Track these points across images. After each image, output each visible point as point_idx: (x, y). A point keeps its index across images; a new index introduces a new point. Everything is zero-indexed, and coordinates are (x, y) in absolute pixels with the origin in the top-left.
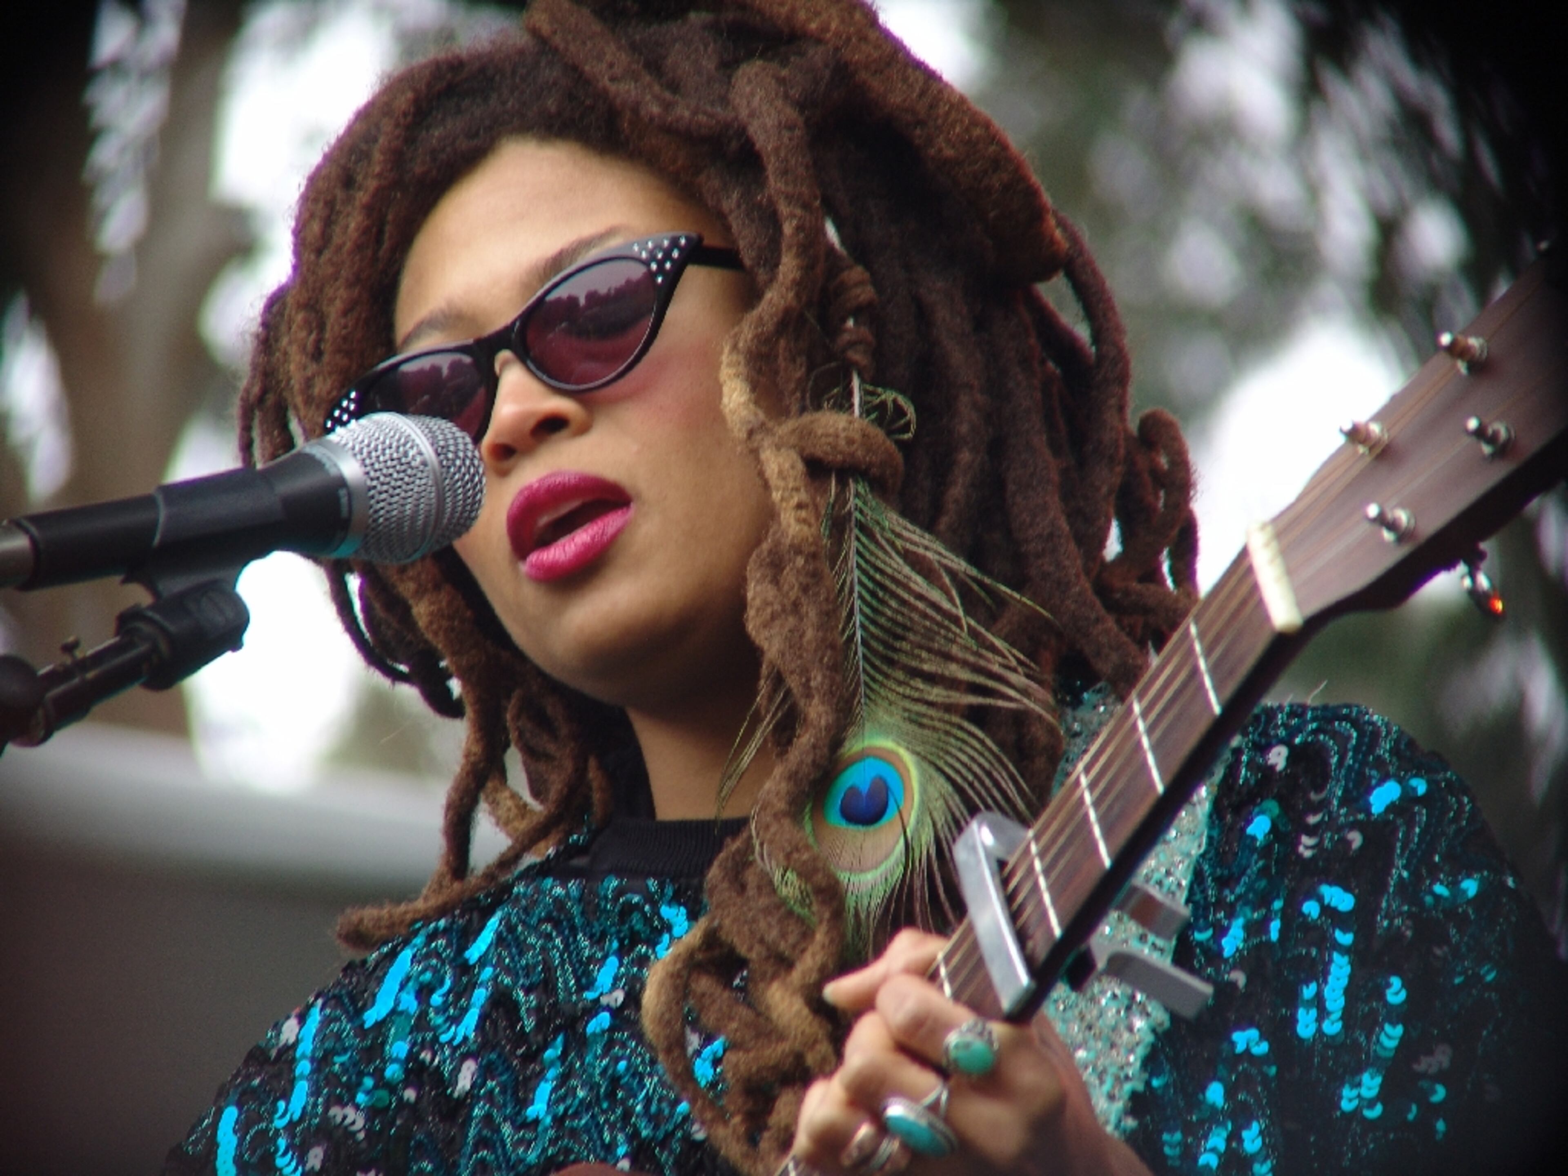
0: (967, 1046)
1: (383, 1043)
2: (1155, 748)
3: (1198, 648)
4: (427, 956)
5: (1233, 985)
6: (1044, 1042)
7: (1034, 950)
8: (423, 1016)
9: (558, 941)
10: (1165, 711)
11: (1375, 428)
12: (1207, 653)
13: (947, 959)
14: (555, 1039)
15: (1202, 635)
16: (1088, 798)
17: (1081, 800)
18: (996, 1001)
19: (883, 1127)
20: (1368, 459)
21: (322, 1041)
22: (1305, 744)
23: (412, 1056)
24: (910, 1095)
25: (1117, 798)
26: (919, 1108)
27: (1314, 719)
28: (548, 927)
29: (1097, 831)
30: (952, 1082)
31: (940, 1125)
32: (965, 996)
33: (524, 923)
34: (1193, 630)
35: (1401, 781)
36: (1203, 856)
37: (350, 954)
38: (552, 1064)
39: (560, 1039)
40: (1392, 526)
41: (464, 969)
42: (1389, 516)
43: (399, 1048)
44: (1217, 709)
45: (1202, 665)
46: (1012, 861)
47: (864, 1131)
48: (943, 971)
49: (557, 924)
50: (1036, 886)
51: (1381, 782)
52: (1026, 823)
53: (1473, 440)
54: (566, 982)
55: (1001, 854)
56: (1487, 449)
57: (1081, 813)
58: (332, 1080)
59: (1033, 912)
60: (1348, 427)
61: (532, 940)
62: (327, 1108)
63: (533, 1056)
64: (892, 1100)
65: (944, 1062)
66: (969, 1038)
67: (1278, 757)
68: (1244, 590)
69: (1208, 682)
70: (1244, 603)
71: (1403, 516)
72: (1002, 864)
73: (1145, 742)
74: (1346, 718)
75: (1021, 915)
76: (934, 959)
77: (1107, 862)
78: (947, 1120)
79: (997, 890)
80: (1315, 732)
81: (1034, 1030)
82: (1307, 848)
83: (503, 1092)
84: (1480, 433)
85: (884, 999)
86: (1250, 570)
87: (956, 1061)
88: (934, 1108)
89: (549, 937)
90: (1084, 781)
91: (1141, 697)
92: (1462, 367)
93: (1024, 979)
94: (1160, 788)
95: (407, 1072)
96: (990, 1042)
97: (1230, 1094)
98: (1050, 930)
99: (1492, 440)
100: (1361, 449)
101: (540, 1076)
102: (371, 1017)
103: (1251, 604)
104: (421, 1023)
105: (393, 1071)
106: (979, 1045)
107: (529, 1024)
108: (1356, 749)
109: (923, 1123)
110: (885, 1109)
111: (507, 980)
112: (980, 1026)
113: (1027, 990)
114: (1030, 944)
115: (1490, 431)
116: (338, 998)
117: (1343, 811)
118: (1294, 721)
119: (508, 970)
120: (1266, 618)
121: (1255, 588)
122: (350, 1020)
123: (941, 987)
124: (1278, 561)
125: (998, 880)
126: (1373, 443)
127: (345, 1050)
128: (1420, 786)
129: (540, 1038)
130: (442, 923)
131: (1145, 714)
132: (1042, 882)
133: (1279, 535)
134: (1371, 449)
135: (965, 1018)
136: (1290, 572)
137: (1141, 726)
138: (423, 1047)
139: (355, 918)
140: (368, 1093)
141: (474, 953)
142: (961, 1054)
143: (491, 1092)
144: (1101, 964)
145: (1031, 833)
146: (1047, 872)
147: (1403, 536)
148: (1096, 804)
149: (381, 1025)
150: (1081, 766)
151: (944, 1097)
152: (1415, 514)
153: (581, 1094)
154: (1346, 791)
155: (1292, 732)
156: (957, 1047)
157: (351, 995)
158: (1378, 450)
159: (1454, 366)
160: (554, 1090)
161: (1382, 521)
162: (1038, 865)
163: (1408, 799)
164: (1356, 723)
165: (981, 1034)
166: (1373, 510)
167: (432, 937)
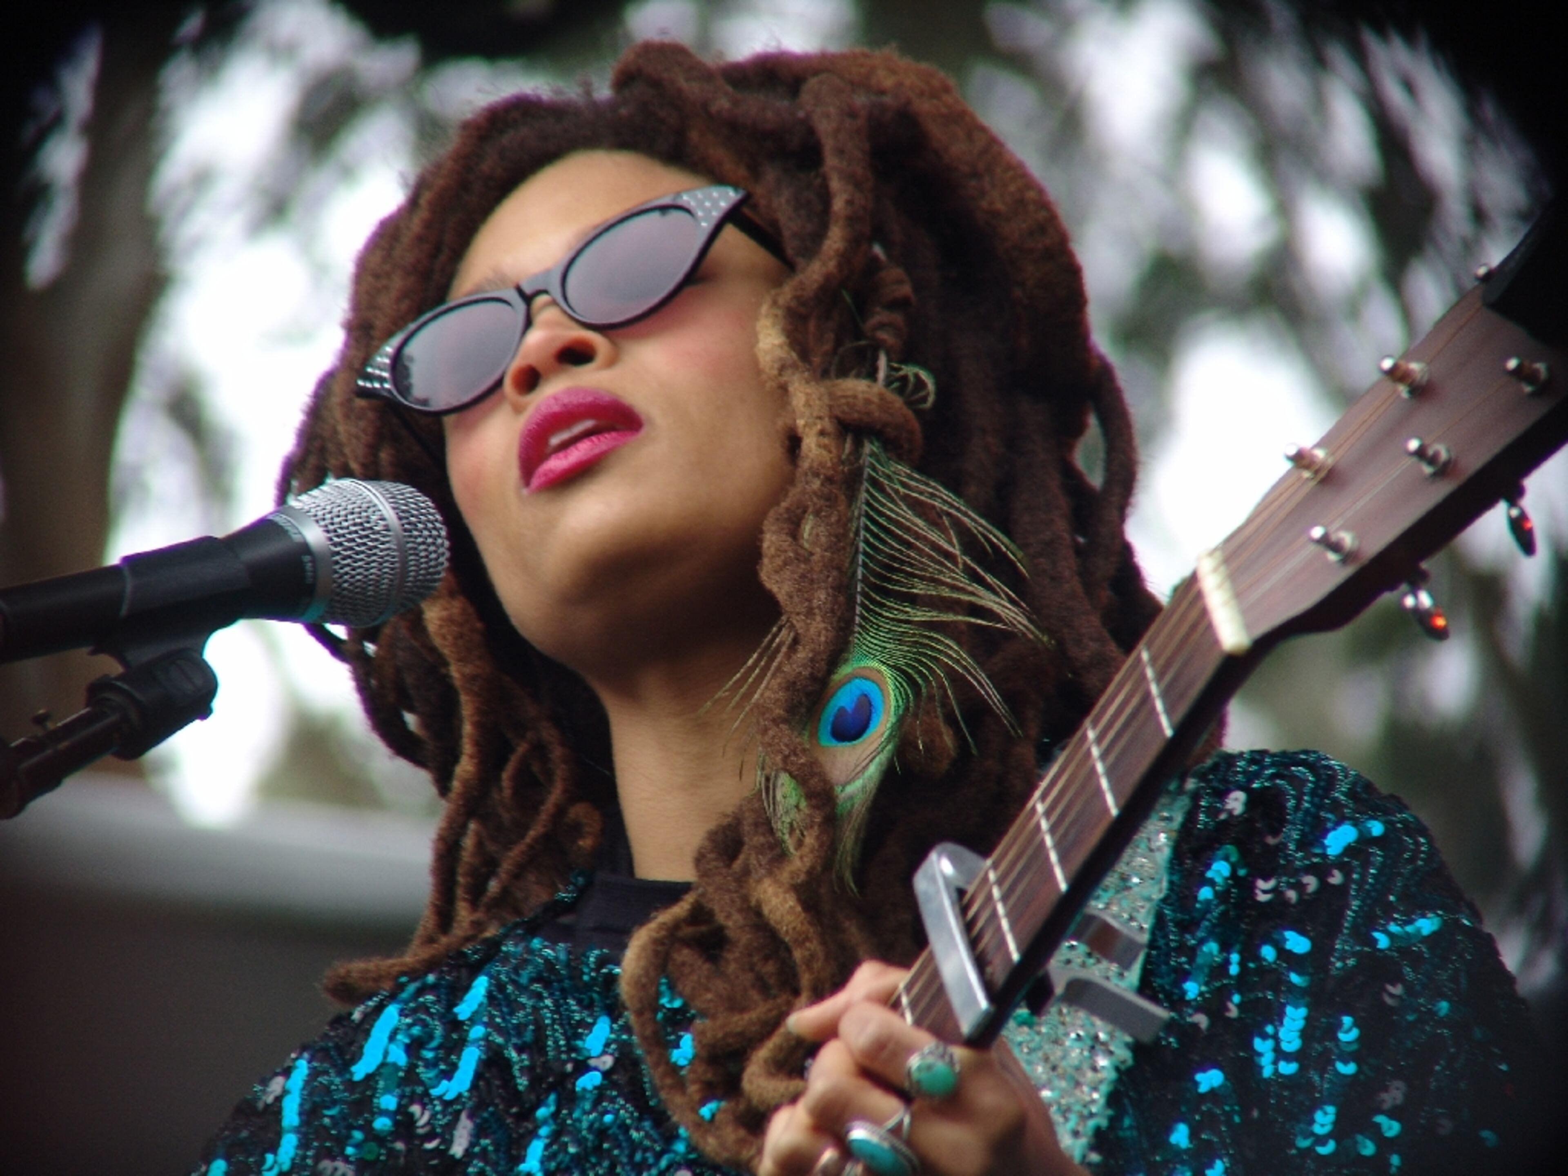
0: (929, 1068)
1: (373, 1096)
2: (1109, 773)
3: (1150, 673)
4: (414, 1011)
5: (1195, 1026)
6: (1004, 1067)
7: (992, 974)
8: (411, 1069)
9: (548, 1002)
10: (1119, 735)
11: (1320, 454)
12: (1159, 678)
13: (909, 988)
14: (547, 1097)
15: (1153, 660)
16: (1044, 825)
17: (1038, 827)
18: (957, 1027)
19: (847, 1151)
20: (1312, 484)
21: (311, 1094)
22: (1264, 789)
23: (402, 1109)
24: (873, 1119)
25: (1073, 823)
26: (883, 1132)
27: (1273, 765)
28: (537, 987)
29: (1053, 857)
30: (915, 1106)
31: (904, 1149)
32: (927, 1022)
33: (514, 982)
34: (1145, 656)
35: (1356, 823)
36: (1164, 900)
37: (336, 1007)
38: (545, 1122)
39: (552, 1098)
40: (1336, 547)
41: (455, 1025)
42: (1333, 538)
43: (389, 1101)
44: (1169, 732)
45: (1154, 689)
46: (971, 889)
47: (828, 1155)
48: (905, 1000)
49: (547, 984)
50: (994, 914)
51: (1338, 823)
52: (985, 853)
53: (1414, 459)
54: (556, 1042)
55: (961, 884)
56: (1428, 470)
57: (1037, 840)
58: (322, 1133)
59: (991, 938)
60: (1292, 451)
61: (523, 1000)
62: (317, 1159)
63: (527, 1114)
64: (856, 1123)
65: (907, 1085)
66: (930, 1060)
67: (1236, 802)
68: (1194, 615)
69: (1159, 705)
70: (1194, 627)
71: (1347, 539)
72: (961, 893)
73: (1100, 768)
74: (1303, 763)
75: (980, 941)
76: (895, 988)
77: (1063, 886)
78: (909, 1143)
79: (957, 918)
80: (1273, 777)
81: (994, 1054)
82: (1265, 892)
83: (497, 1150)
84: (1420, 453)
85: (846, 1027)
86: (1199, 596)
87: (918, 1082)
88: (896, 1131)
89: (539, 997)
90: (1040, 808)
91: (1095, 724)
92: (1403, 391)
93: (983, 1003)
94: (1114, 812)
95: (396, 1123)
96: (951, 1063)
97: (1194, 1135)
98: (1008, 954)
99: (1432, 460)
100: (1306, 474)
101: (533, 1134)
102: (359, 1071)
103: (1201, 628)
104: (410, 1076)
105: (382, 1124)
106: (941, 1066)
107: (522, 1082)
108: (1313, 793)
109: (886, 1145)
110: (848, 1132)
111: (500, 1040)
112: (941, 1049)
113: (987, 1014)
114: (989, 970)
115: (1430, 452)
116: (325, 1050)
117: (1299, 855)
118: (1254, 768)
119: (499, 1030)
120: (1215, 642)
121: (1204, 613)
122: (339, 1074)
123: (903, 1015)
124: (1227, 585)
125: (957, 909)
126: (1317, 467)
127: (334, 1103)
128: (1377, 828)
129: (533, 1097)
130: (431, 978)
131: (1099, 740)
132: (1000, 909)
133: (1227, 560)
134: (1316, 472)
135: (927, 1042)
136: (1238, 595)
137: (1095, 752)
138: (412, 1102)
139: (342, 971)
140: (357, 1146)
141: (464, 1010)
142: (923, 1076)
143: (484, 1150)
144: (1059, 990)
145: (989, 862)
146: (1005, 899)
147: (1347, 557)
148: (1053, 830)
149: (370, 1078)
150: (1037, 794)
151: (907, 1120)
152: (1359, 537)
153: (572, 1150)
154: (1303, 834)
155: (1252, 777)
156: (919, 1069)
157: (337, 1048)
158: (1322, 474)
159: (1395, 391)
160: (547, 1147)
161: (1326, 542)
162: (996, 893)
163: (1365, 841)
164: (1312, 767)
165: (942, 1056)
166: (1317, 532)
167: (420, 992)
